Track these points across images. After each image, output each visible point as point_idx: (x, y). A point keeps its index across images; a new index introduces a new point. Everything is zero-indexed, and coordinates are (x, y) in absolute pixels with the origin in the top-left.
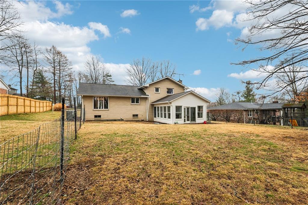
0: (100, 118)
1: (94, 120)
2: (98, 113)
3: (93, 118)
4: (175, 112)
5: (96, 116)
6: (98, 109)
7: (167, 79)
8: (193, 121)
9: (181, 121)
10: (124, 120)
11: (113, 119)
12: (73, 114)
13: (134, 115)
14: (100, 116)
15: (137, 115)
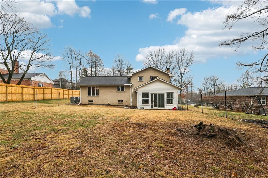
0: (92, 103)
1: (88, 104)
2: (91, 99)
3: (87, 102)
4: (142, 98)
5: (90, 101)
6: (92, 96)
7: (150, 68)
8: (161, 106)
9: (148, 106)
10: (111, 105)
11: (103, 104)
12: (74, 99)
13: (119, 101)
14: (92, 101)
15: (122, 101)
